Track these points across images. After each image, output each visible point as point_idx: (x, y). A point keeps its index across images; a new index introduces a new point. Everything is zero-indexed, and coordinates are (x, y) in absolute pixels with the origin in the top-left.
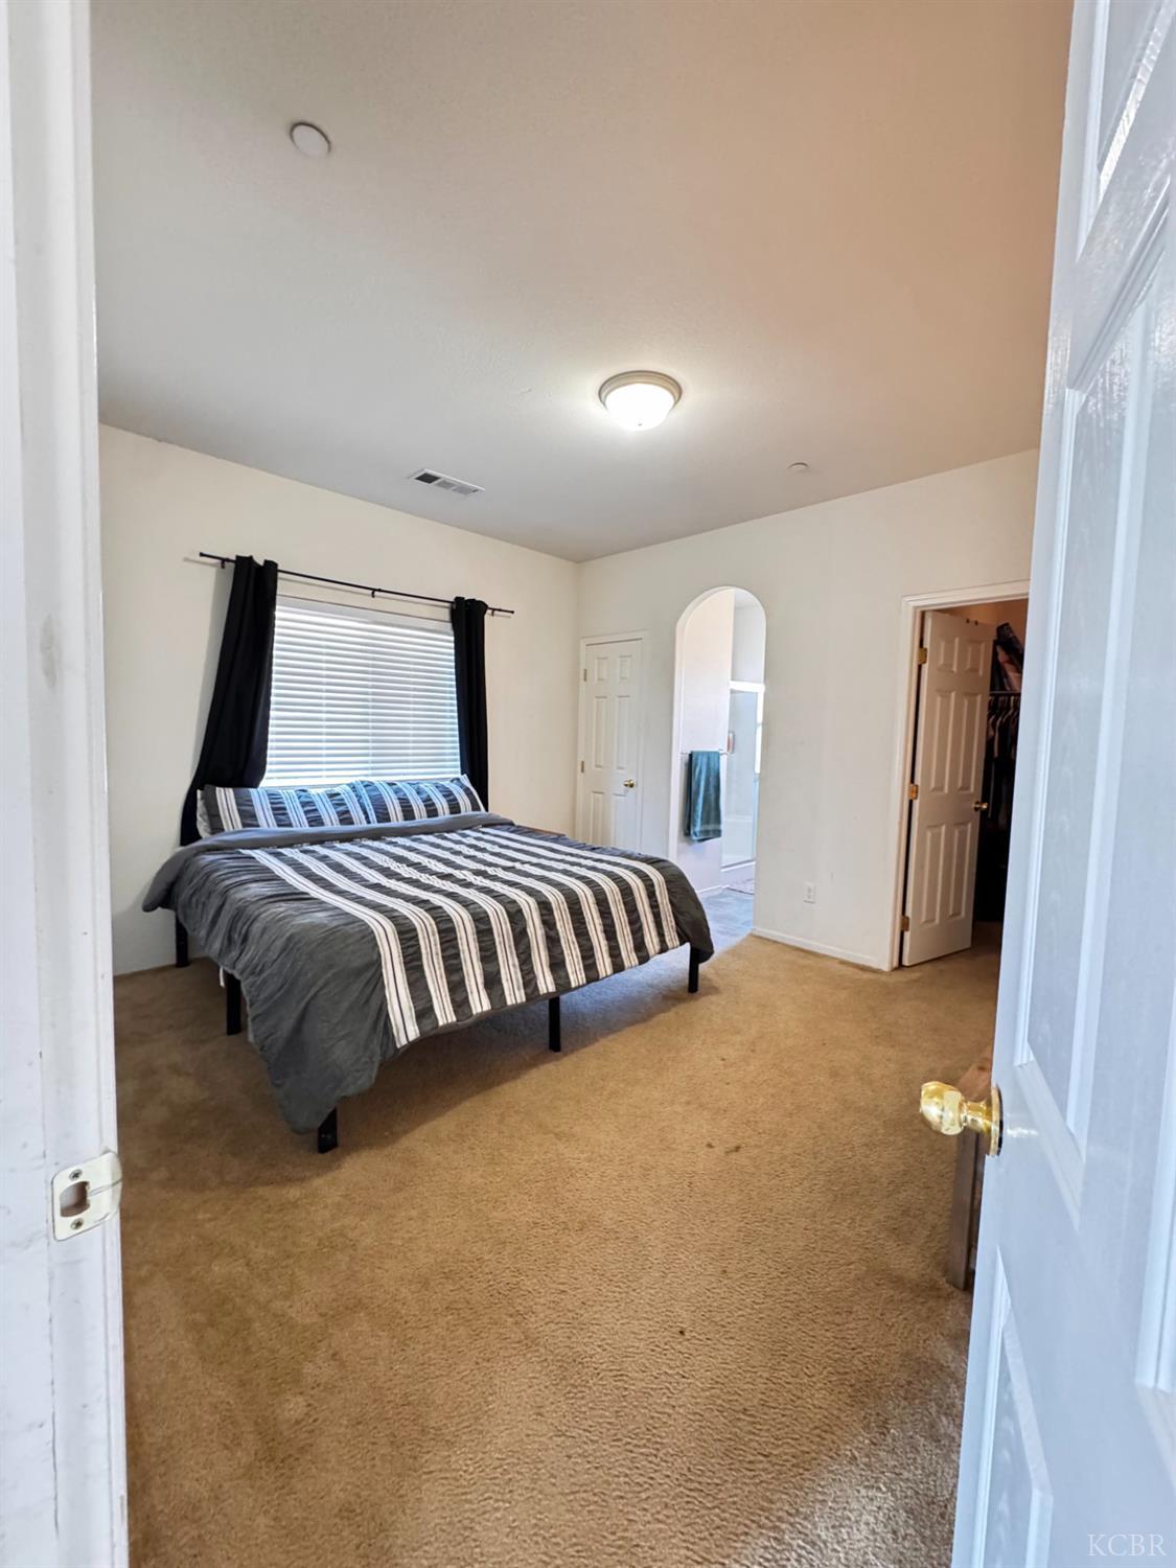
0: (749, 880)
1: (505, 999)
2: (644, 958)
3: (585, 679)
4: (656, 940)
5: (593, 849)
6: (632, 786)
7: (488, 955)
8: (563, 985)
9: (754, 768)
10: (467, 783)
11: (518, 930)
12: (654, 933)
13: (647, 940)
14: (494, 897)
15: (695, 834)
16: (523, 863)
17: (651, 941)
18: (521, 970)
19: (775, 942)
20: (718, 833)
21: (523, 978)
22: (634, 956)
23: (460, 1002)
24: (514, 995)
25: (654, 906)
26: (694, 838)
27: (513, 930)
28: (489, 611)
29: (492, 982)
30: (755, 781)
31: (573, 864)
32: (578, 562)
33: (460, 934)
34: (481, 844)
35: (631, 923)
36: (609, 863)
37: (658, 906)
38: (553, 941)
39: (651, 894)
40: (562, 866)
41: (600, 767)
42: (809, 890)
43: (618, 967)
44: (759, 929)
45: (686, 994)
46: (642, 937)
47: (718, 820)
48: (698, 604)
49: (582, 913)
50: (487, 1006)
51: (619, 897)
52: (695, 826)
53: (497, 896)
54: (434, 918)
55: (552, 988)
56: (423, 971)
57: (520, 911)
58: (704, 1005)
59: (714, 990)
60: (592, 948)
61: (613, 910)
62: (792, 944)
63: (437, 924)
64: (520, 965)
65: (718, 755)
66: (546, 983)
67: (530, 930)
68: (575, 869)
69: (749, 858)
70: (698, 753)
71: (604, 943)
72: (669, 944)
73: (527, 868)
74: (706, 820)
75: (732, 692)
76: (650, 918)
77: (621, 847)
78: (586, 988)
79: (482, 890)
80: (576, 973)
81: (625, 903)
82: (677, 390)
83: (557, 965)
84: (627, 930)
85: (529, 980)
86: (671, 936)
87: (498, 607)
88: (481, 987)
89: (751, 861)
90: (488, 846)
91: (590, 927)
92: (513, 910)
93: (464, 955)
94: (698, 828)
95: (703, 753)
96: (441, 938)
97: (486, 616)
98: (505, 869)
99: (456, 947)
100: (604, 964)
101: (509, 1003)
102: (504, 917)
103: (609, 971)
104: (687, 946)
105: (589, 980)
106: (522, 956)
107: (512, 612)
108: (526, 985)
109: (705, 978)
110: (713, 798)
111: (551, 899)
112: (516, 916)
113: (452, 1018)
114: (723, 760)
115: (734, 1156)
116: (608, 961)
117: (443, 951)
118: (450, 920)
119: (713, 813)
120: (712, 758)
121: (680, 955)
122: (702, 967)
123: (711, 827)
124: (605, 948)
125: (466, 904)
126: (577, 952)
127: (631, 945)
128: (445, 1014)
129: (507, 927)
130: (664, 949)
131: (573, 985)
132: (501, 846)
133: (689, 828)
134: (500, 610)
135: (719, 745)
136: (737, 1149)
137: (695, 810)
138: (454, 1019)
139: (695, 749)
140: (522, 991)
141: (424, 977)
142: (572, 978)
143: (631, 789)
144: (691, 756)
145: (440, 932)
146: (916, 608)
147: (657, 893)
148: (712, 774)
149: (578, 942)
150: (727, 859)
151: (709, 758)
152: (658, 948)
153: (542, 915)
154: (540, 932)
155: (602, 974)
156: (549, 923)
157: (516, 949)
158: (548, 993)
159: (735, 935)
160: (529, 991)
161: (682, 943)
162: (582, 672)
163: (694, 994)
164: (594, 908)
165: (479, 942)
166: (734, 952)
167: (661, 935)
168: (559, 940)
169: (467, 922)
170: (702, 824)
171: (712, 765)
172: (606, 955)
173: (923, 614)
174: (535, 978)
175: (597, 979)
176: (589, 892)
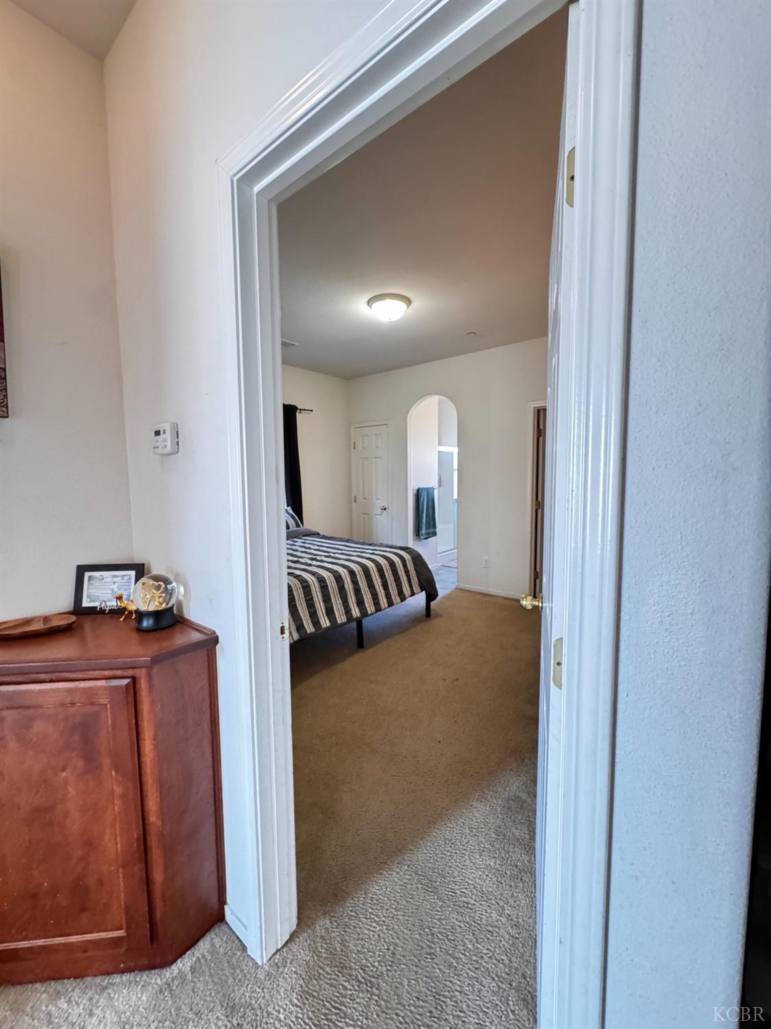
0: (453, 560)
1: (337, 621)
2: (403, 599)
3: (354, 448)
4: (409, 589)
5: (370, 545)
6: (385, 509)
7: (327, 599)
8: (364, 613)
9: (453, 496)
10: (291, 512)
11: (340, 586)
12: (407, 585)
13: (404, 589)
14: (326, 570)
15: (422, 535)
16: (334, 553)
17: (406, 590)
18: (344, 606)
19: (469, 591)
20: (435, 534)
21: (345, 609)
22: (398, 598)
23: (316, 623)
24: (341, 618)
25: (407, 572)
26: (422, 537)
27: (338, 585)
28: (298, 411)
29: (330, 612)
30: (454, 504)
31: (361, 552)
32: (348, 379)
33: (313, 588)
34: (306, 545)
35: (396, 581)
36: (380, 551)
37: (408, 572)
38: (357, 591)
39: (405, 565)
40: (355, 554)
41: (365, 499)
42: (486, 561)
43: (391, 604)
44: (461, 585)
45: (425, 618)
46: (402, 588)
47: (435, 526)
48: (419, 404)
49: (371, 576)
50: (328, 624)
51: (389, 568)
52: (422, 530)
53: (327, 569)
54: (299, 581)
55: (359, 615)
56: (297, 607)
57: (340, 576)
58: (434, 623)
59: (438, 616)
60: (377, 594)
61: (386, 574)
62: (479, 591)
63: (301, 583)
64: (343, 603)
65: (433, 489)
66: (356, 612)
67: (346, 585)
68: (363, 555)
69: (453, 548)
70: (422, 489)
71: (383, 591)
72: (415, 591)
73: (337, 555)
74: (428, 528)
75: (439, 452)
76: (405, 578)
77: (386, 543)
78: (375, 615)
79: (318, 566)
80: (370, 607)
81: (392, 571)
82: (408, 301)
83: (360, 603)
84: (394, 584)
85: (348, 611)
86: (416, 587)
87: (303, 408)
88: (325, 615)
89: (454, 549)
90: (311, 546)
91: (375, 583)
92: (337, 576)
93: (315, 599)
94: (424, 531)
95: (425, 489)
96: (303, 590)
97: (297, 414)
98: (326, 556)
99: (311, 595)
100: (383, 602)
101: (339, 622)
102: (333, 579)
103: (386, 606)
104: (424, 592)
105: (377, 611)
106: (344, 599)
107: (312, 411)
108: (346, 613)
109: (434, 610)
110: (431, 513)
111: (355, 569)
112: (338, 578)
113: (313, 630)
114: (436, 492)
115: (456, 682)
116: (385, 600)
117: (305, 597)
118: (307, 581)
119: (432, 523)
120: (430, 492)
121: (421, 598)
122: (432, 603)
123: (431, 531)
124: (383, 594)
125: (313, 574)
126: (370, 596)
127: (396, 592)
128: (310, 628)
129: (335, 584)
130: (413, 594)
131: (369, 613)
132: (318, 546)
133: (418, 532)
134: (305, 410)
135: (433, 483)
136: (457, 680)
137: (421, 521)
138: (314, 630)
139: (420, 487)
140: (345, 616)
141: (297, 610)
142: (368, 609)
143: (385, 512)
144: (418, 490)
145: (303, 588)
146: (534, 408)
147: (408, 565)
148: (430, 500)
149: (370, 591)
150: (440, 549)
151: (428, 491)
152: (410, 594)
153: (351, 578)
154: (351, 587)
155: (383, 607)
156: (355, 582)
157: (340, 595)
158: (357, 618)
159: (447, 589)
160: (349, 616)
161: (422, 591)
162: (352, 444)
163: (429, 619)
164: (376, 573)
165: (322, 592)
166: (448, 597)
167: (411, 586)
168: (360, 591)
169: (315, 582)
170: (426, 528)
171: (430, 495)
172: (384, 597)
173: (539, 411)
174: (350, 610)
175: (380, 610)
176: (373, 565)
